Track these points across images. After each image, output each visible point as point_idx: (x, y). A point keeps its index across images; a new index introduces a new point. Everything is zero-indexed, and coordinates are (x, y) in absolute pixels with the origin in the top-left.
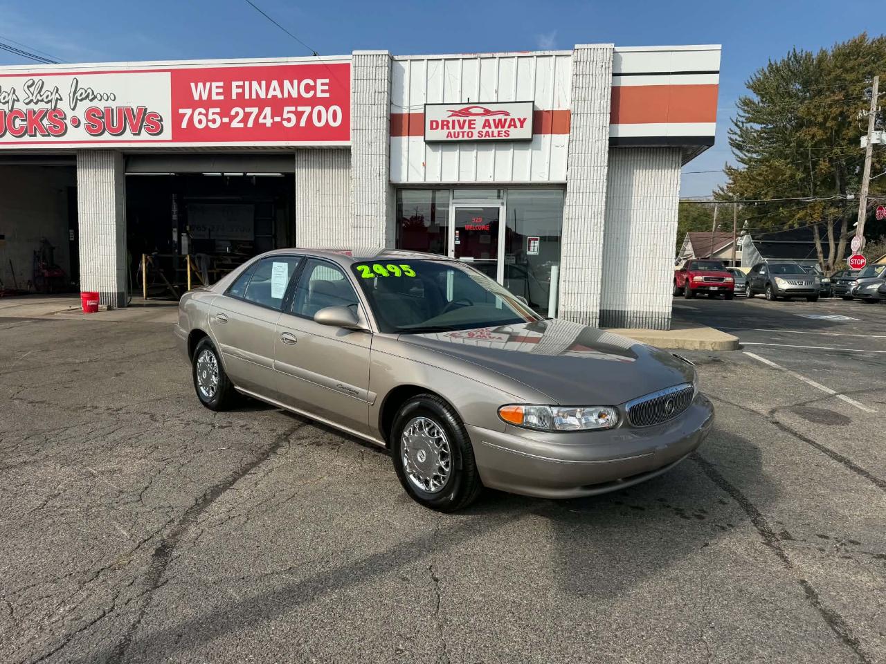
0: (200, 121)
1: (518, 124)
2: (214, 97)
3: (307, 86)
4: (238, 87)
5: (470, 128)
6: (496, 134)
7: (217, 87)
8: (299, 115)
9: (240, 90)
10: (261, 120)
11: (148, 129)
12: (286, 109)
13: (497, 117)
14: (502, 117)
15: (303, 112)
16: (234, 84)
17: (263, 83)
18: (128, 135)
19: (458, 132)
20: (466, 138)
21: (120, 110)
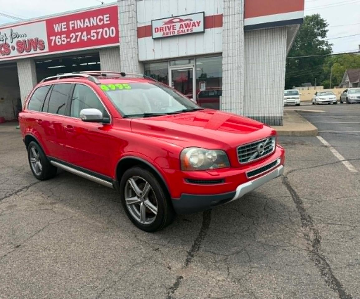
0: (59, 42)
1: (197, 24)
2: (63, 30)
3: (100, 19)
4: (72, 24)
5: (173, 29)
6: (186, 31)
7: (64, 25)
8: (97, 33)
9: (73, 25)
10: (83, 38)
11: (39, 48)
12: (92, 31)
13: (186, 22)
14: (189, 22)
15: (99, 32)
16: (71, 23)
17: (82, 20)
18: (32, 51)
19: (168, 33)
20: (172, 35)
21: (28, 41)
